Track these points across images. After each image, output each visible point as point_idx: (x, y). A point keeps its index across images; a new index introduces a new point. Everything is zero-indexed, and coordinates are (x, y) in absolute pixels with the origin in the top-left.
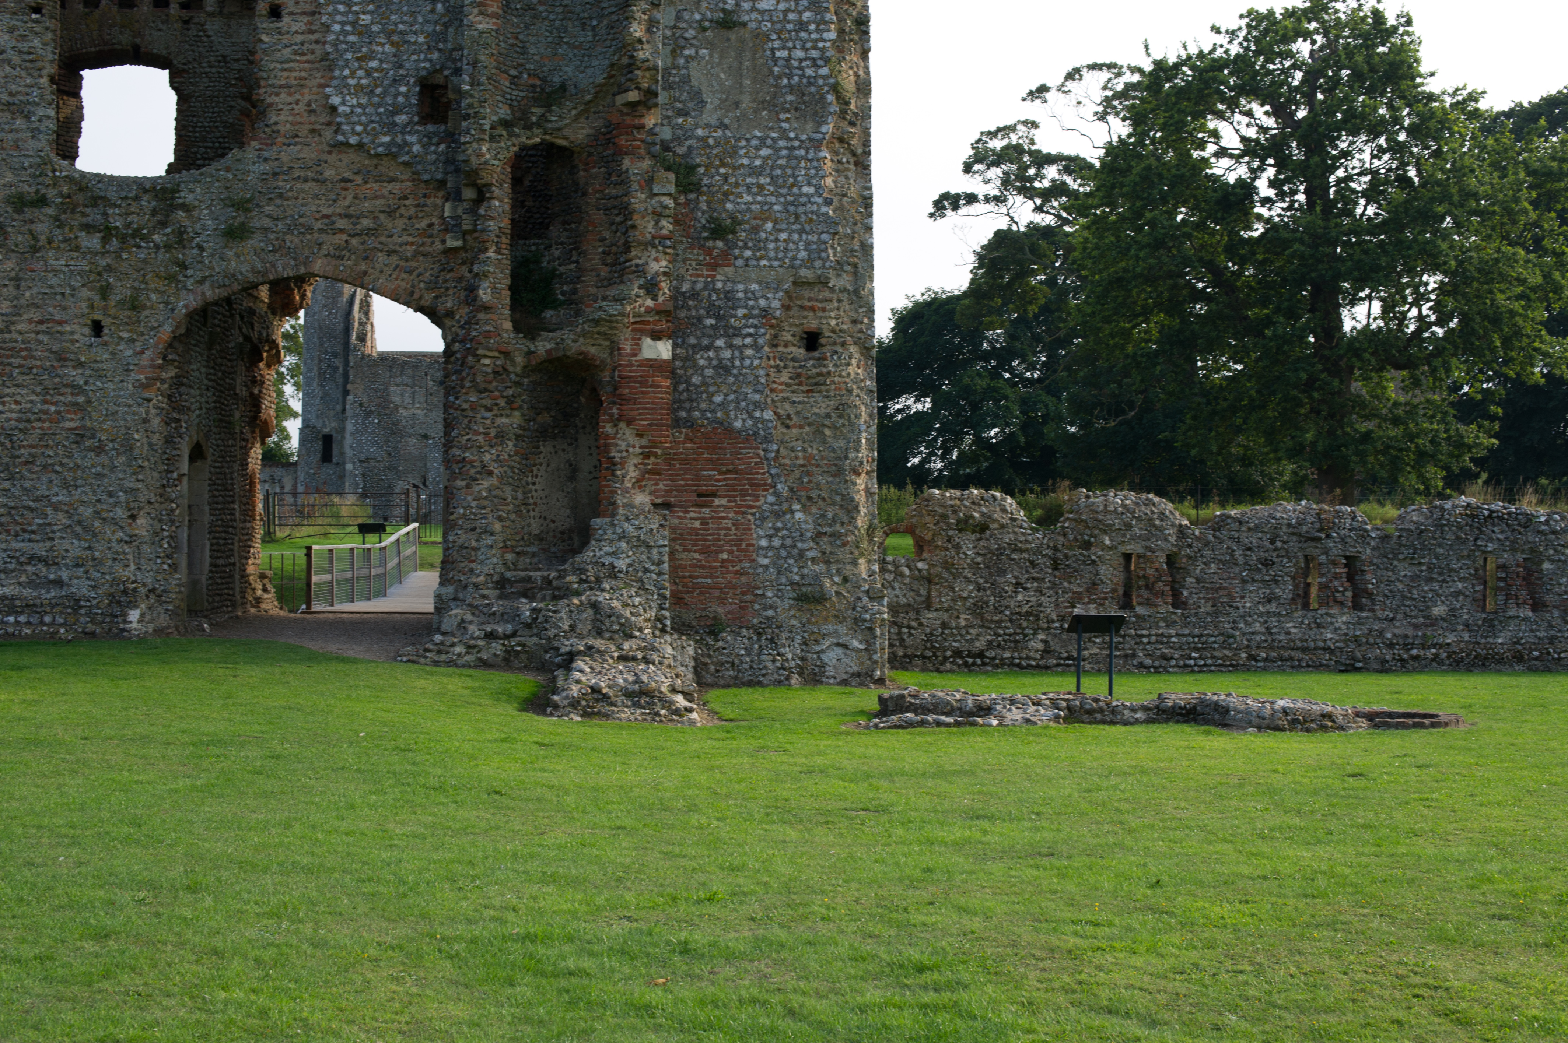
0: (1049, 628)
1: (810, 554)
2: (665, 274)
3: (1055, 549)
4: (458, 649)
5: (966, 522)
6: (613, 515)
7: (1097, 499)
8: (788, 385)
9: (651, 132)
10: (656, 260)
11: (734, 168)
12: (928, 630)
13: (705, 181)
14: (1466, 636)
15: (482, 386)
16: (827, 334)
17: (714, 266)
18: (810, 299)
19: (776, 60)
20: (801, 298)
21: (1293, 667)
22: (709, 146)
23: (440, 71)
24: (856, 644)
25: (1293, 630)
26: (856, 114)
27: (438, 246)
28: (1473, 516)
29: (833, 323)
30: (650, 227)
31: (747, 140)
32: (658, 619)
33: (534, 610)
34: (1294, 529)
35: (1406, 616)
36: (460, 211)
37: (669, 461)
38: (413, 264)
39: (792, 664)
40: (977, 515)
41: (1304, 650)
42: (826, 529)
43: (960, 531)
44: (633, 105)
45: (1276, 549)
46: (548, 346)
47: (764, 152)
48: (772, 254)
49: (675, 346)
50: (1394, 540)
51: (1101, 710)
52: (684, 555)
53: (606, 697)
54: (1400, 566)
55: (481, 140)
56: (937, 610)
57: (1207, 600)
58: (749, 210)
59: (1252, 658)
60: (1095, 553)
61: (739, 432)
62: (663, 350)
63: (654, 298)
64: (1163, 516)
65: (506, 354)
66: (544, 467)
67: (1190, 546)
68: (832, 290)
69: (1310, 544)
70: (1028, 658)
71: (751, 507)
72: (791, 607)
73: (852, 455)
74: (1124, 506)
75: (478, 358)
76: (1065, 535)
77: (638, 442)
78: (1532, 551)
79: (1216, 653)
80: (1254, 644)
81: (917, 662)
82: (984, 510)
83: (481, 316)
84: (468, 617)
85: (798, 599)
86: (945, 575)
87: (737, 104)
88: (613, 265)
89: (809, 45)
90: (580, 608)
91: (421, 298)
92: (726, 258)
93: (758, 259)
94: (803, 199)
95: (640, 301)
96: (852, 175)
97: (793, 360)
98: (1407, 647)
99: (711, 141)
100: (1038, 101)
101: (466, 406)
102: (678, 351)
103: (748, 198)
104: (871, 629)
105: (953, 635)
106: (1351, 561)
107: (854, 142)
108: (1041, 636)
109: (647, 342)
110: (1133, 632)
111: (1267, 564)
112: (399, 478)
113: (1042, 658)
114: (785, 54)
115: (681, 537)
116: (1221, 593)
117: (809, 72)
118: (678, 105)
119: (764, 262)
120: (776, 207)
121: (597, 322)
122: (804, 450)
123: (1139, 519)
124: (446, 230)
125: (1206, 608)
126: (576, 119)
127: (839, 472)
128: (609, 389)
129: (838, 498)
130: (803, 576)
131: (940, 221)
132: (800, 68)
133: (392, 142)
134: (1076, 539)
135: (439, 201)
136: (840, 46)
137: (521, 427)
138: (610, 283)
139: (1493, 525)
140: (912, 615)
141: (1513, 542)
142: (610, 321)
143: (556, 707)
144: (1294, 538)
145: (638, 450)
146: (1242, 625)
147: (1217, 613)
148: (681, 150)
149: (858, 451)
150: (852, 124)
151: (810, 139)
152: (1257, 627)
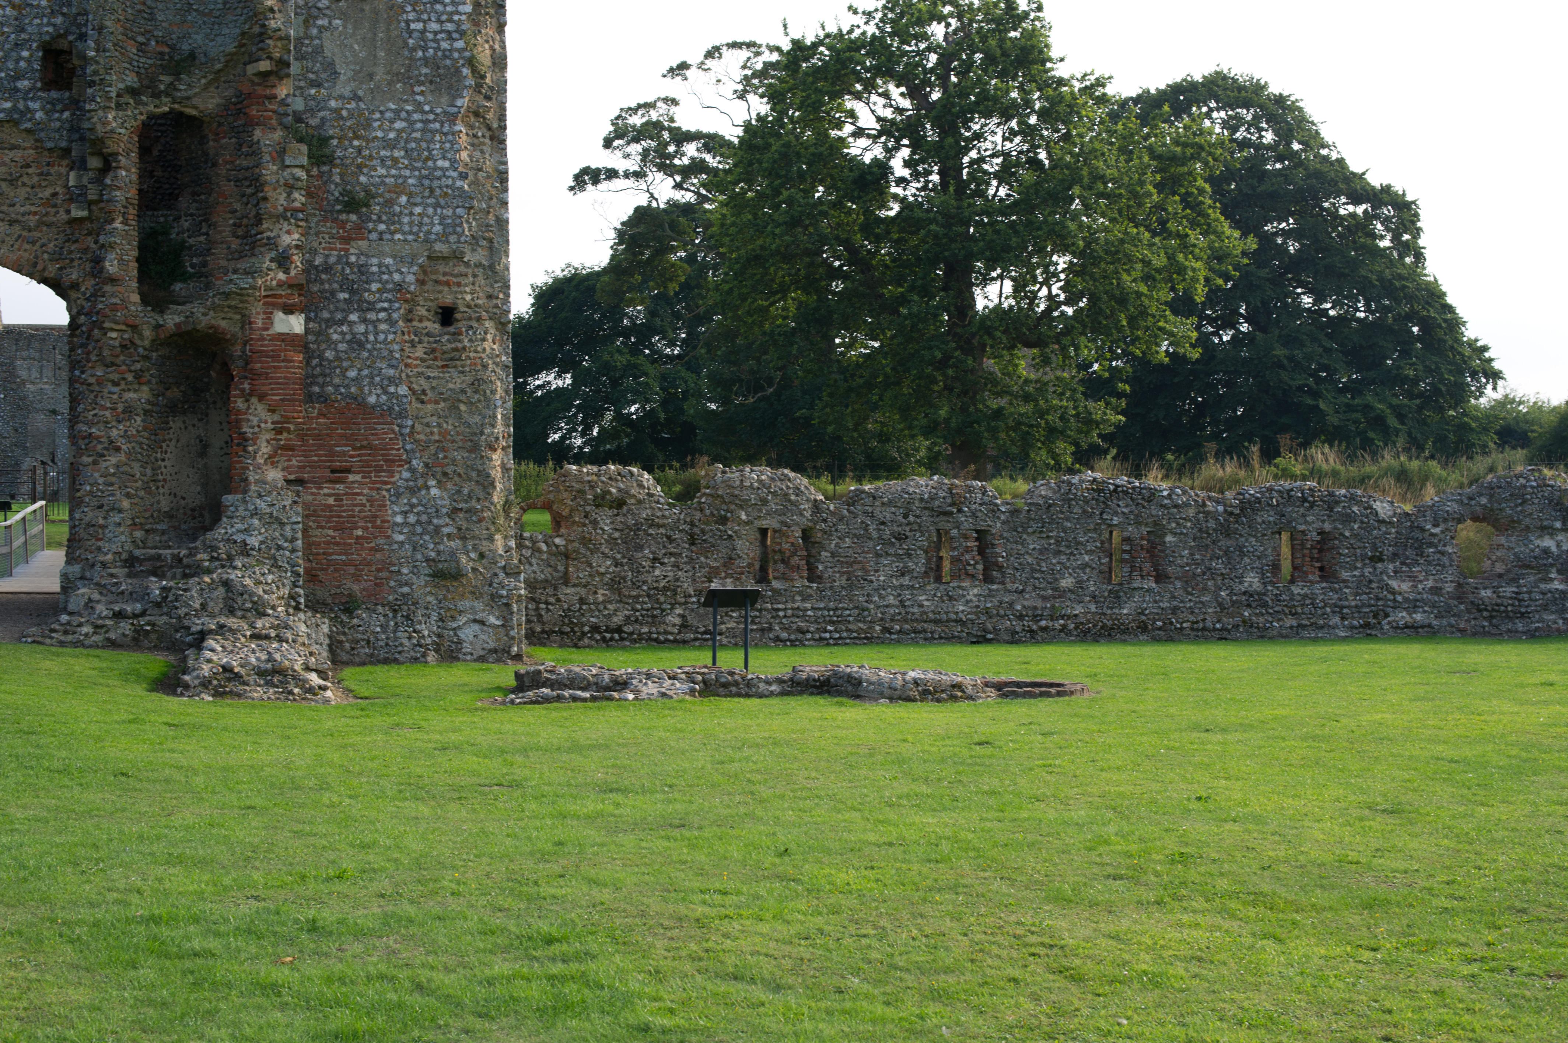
0: (686, 603)
1: (446, 530)
2: (297, 247)
3: (692, 524)
4: (85, 629)
5: (603, 498)
6: (245, 492)
7: (733, 474)
8: (423, 360)
9: (283, 103)
10: (288, 232)
11: (368, 141)
12: (566, 606)
13: (339, 153)
14: (1093, 607)
15: (109, 360)
16: (462, 309)
17: (347, 240)
18: (445, 274)
19: (410, 32)
20: (436, 272)
21: (926, 639)
22: (342, 118)
23: (65, 36)
24: (492, 620)
25: (926, 603)
26: (491, 89)
27: (63, 216)
28: (1099, 491)
29: (468, 297)
30: (282, 199)
31: (381, 112)
32: (292, 597)
33: (163, 589)
34: (927, 504)
35: (1035, 588)
36: (85, 180)
37: (302, 437)
38: (37, 234)
39: (429, 641)
40: (614, 491)
41: (937, 622)
42: (462, 505)
43: (597, 506)
44: (265, 75)
45: (909, 524)
46: (177, 320)
47: (399, 125)
48: (406, 228)
49: (308, 320)
50: (1024, 514)
51: (736, 684)
52: (318, 532)
53: (238, 676)
54: (1029, 539)
55: (106, 108)
56: (574, 586)
57: (842, 573)
58: (383, 183)
59: (887, 630)
60: (731, 528)
61: (373, 407)
62: (296, 324)
63: (287, 271)
64: (798, 491)
65: (134, 328)
66: (174, 442)
67: (825, 521)
68: (467, 264)
69: (942, 518)
70: (666, 632)
71: (386, 483)
72: (427, 583)
73: (487, 431)
74: (760, 481)
75: (105, 331)
76: (701, 510)
77: (270, 418)
78: (1156, 524)
79: (850, 626)
80: (888, 616)
81: (554, 637)
82: (621, 485)
83: (108, 288)
84: (96, 596)
85: (434, 575)
86: (583, 551)
87: (371, 76)
88: (244, 237)
89: (444, 18)
90: (212, 586)
91: (44, 269)
92: (359, 232)
93: (392, 233)
94: (438, 173)
95: (272, 274)
96: (487, 149)
97: (428, 334)
98: (1036, 618)
99: (344, 113)
100: (678, 79)
101: (92, 380)
102: (311, 325)
103: (383, 172)
104: (507, 605)
105: (591, 610)
106: (982, 535)
107: (490, 116)
108: (679, 611)
109: (279, 316)
110: (769, 606)
111: (901, 538)
112: (27, 455)
113: (680, 632)
114: (420, 26)
115: (315, 514)
116: (856, 566)
117: (445, 45)
118: (311, 76)
119: (398, 236)
120: (411, 181)
121: (227, 295)
122: (439, 425)
123: (774, 494)
124: (71, 200)
125: (841, 581)
126: (206, 88)
127: (475, 448)
128: (240, 363)
129: (474, 474)
130: (439, 553)
131: (581, 195)
132: (435, 41)
133: (14, 108)
134: (712, 514)
135: (63, 170)
136: (476, 19)
137: (149, 402)
138: (240, 255)
139: (1119, 499)
140: (549, 590)
141: (1137, 516)
142: (241, 294)
143: (187, 686)
144: (927, 513)
145: (270, 426)
146: (876, 599)
147: (851, 587)
148: (314, 122)
149: (493, 426)
150: (488, 98)
151: (445, 113)
152: (891, 600)
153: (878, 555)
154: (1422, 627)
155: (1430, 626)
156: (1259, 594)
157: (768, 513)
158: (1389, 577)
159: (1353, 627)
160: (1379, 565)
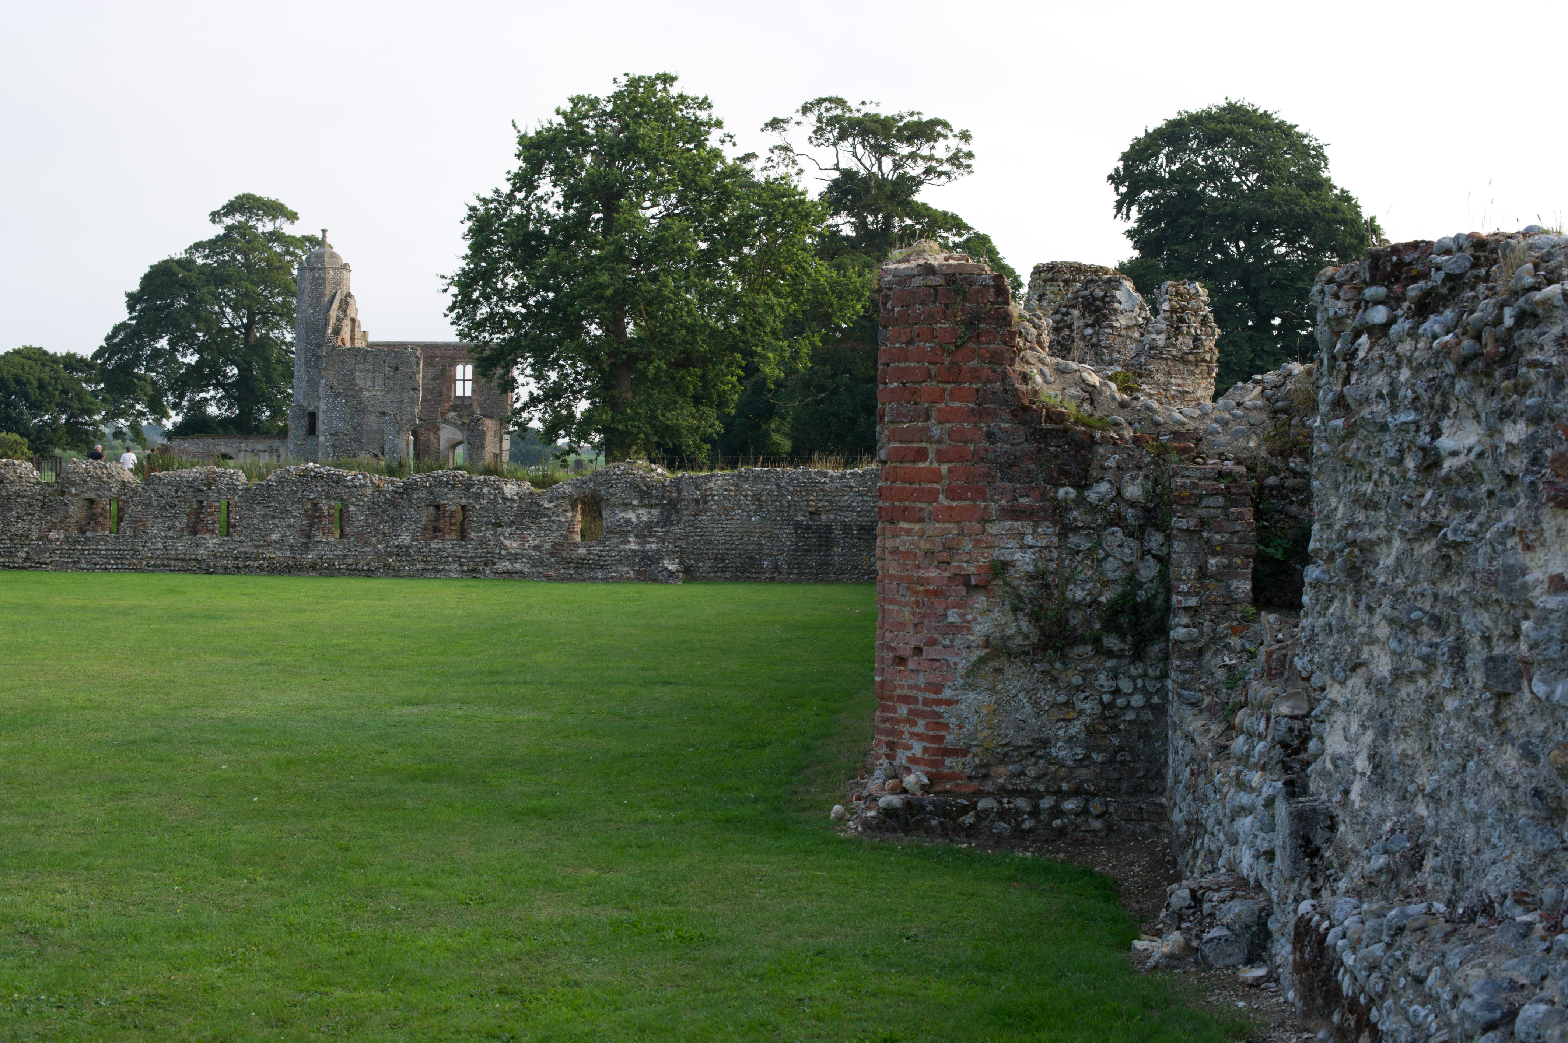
21: (168, 570)
25: (180, 548)
34: (191, 484)
35: (252, 540)
45: (178, 497)
50: (252, 491)
54: (258, 508)
59: (148, 564)
60: (67, 499)
64: (110, 476)
69: (199, 493)
70: (15, 562)
78: (341, 499)
79: (126, 561)
80: (152, 556)
98: (246, 559)
112: (362, 449)
125: (129, 533)
139: (317, 482)
141: (327, 493)
144: (190, 490)
146: (149, 544)
147: (135, 536)
153: (157, 517)
154: (516, 573)
155: (521, 572)
156: (408, 547)
157: (88, 489)
158: (505, 538)
159: (463, 572)
160: (500, 529)
